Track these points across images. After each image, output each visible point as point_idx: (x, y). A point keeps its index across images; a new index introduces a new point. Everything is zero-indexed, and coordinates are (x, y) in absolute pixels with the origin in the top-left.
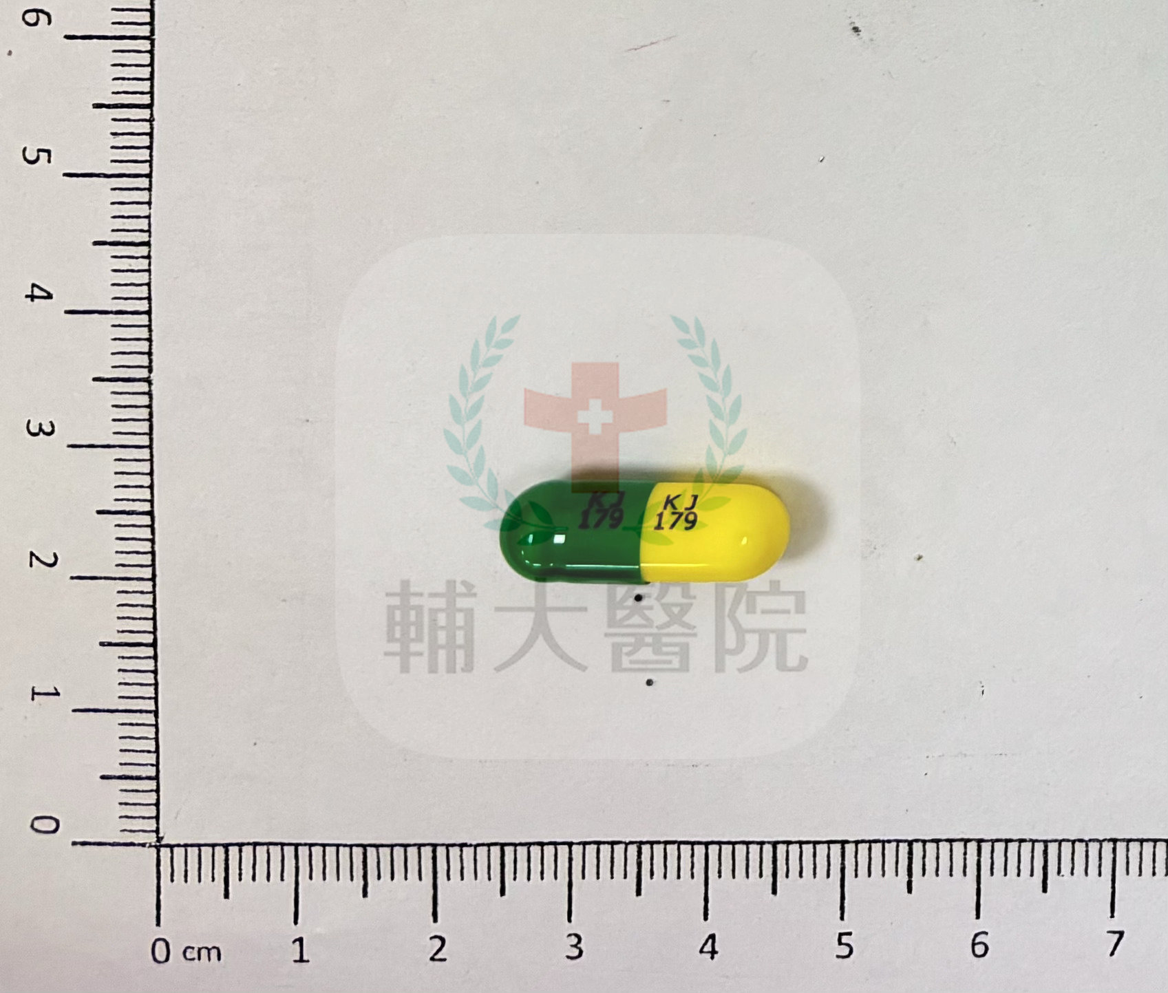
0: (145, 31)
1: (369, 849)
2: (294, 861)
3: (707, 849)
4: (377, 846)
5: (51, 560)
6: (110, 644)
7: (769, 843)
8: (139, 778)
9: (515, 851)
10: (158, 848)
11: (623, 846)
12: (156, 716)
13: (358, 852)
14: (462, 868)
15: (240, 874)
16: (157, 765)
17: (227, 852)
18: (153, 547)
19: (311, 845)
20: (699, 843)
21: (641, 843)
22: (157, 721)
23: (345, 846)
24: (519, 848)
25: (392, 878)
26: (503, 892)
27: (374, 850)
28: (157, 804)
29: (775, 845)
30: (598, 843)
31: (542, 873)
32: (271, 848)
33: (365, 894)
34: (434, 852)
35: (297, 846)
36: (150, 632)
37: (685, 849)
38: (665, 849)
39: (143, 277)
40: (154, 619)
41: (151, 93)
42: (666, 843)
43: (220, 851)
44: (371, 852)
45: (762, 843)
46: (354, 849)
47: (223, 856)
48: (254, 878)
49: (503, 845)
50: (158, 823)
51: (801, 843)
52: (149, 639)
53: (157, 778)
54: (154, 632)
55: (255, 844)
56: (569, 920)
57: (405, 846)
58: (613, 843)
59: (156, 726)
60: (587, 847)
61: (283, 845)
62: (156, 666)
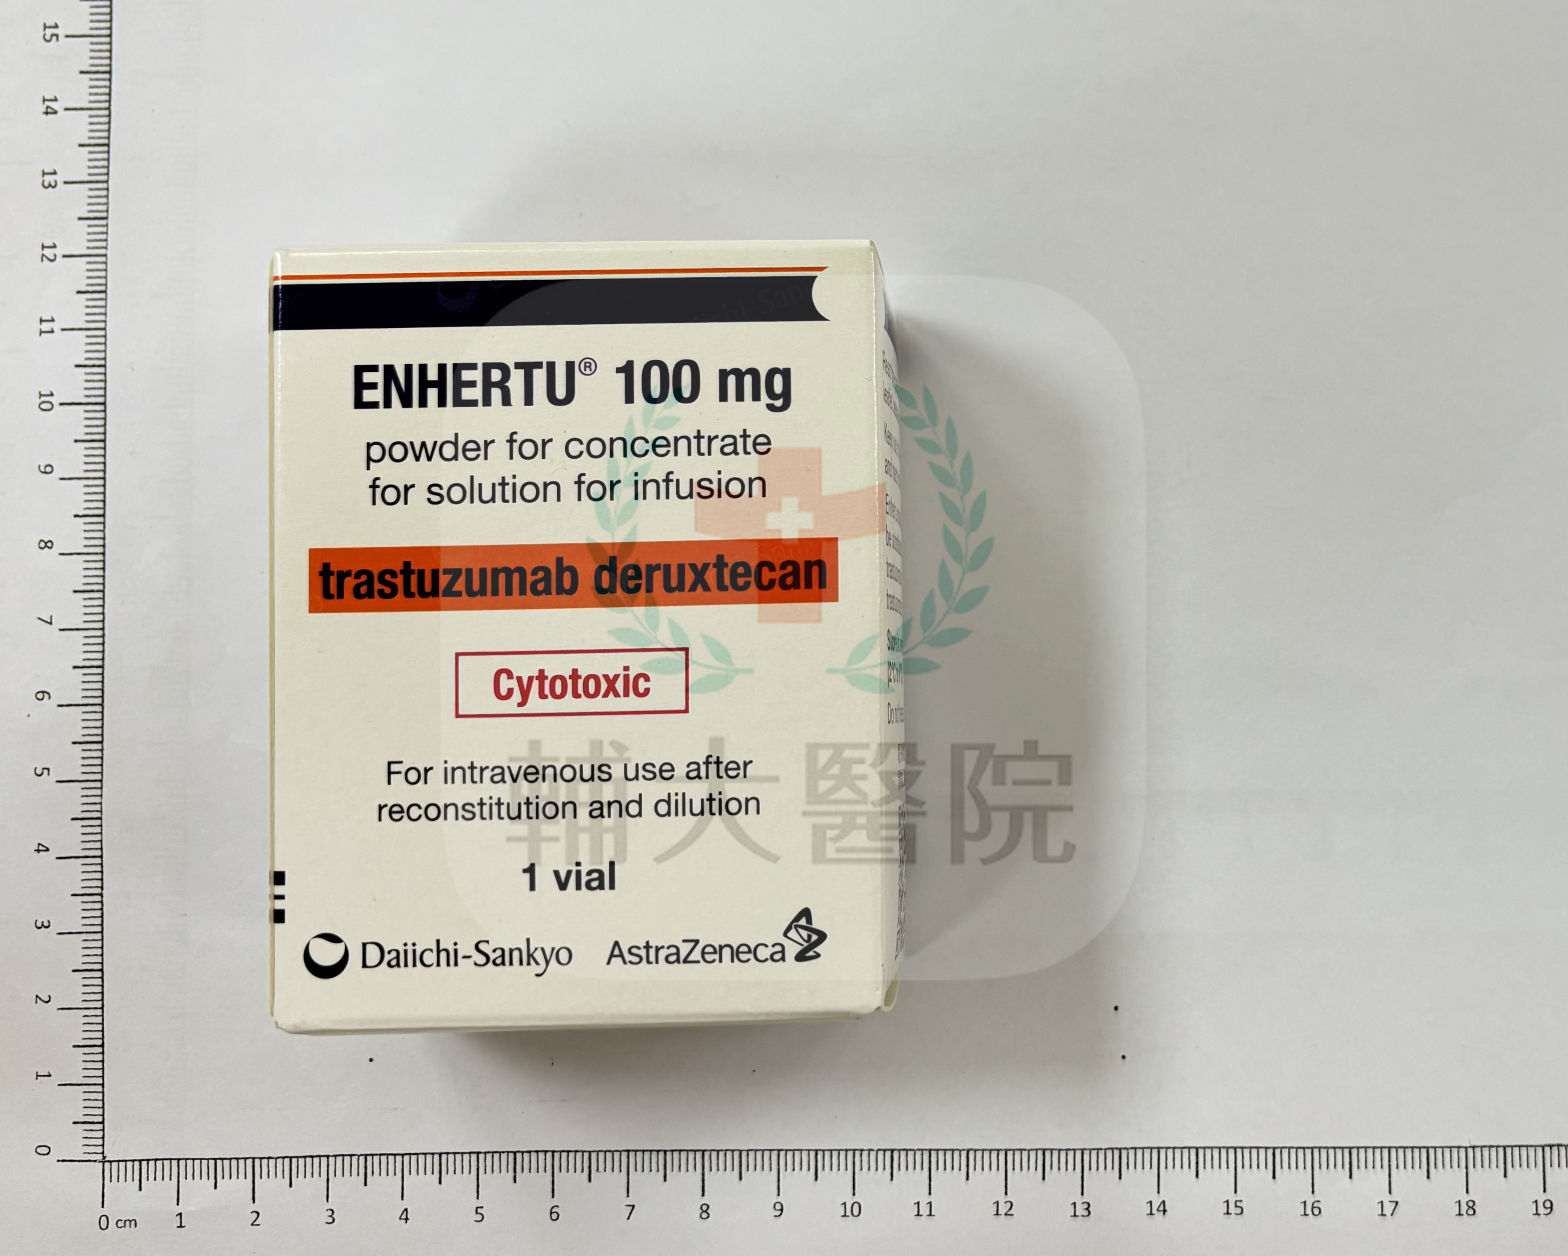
0: (99, 701)
1: (218, 1161)
2: (177, 1169)
3: (403, 1158)
4: (222, 1159)
5: (47, 999)
6: (79, 1046)
7: (437, 1153)
8: (93, 1123)
9: (298, 1161)
10: (103, 1163)
11: (357, 1157)
12: (103, 1087)
13: (212, 1162)
14: (269, 1171)
15: (148, 1177)
16: (103, 1115)
17: (140, 1165)
18: (103, 989)
19: (187, 1159)
20: (398, 1154)
21: (367, 1155)
22: (103, 1090)
23: (205, 1159)
24: (300, 1159)
25: (230, 1178)
26: (291, 1185)
27: (221, 1161)
28: (103, 1138)
29: (440, 1154)
30: (343, 1155)
31: (312, 1173)
32: (165, 1161)
33: (216, 1187)
34: (253, 1162)
35: (179, 1160)
36: (100, 1039)
37: (391, 1158)
38: (380, 1159)
39: (98, 837)
40: (103, 1031)
41: (102, 735)
42: (381, 1155)
43: (137, 1164)
44: (219, 1162)
45: (433, 1154)
46: (210, 1161)
47: (139, 1167)
48: (155, 1179)
49: (291, 1158)
50: (103, 1148)
51: (455, 1153)
52: (99, 1042)
53: (103, 1123)
54: (103, 1039)
55: (156, 1160)
56: (327, 1201)
57: (238, 1159)
58: (351, 1156)
59: (103, 1092)
60: (337, 1158)
61: (171, 1159)
62: (103, 1058)
